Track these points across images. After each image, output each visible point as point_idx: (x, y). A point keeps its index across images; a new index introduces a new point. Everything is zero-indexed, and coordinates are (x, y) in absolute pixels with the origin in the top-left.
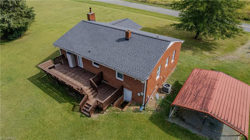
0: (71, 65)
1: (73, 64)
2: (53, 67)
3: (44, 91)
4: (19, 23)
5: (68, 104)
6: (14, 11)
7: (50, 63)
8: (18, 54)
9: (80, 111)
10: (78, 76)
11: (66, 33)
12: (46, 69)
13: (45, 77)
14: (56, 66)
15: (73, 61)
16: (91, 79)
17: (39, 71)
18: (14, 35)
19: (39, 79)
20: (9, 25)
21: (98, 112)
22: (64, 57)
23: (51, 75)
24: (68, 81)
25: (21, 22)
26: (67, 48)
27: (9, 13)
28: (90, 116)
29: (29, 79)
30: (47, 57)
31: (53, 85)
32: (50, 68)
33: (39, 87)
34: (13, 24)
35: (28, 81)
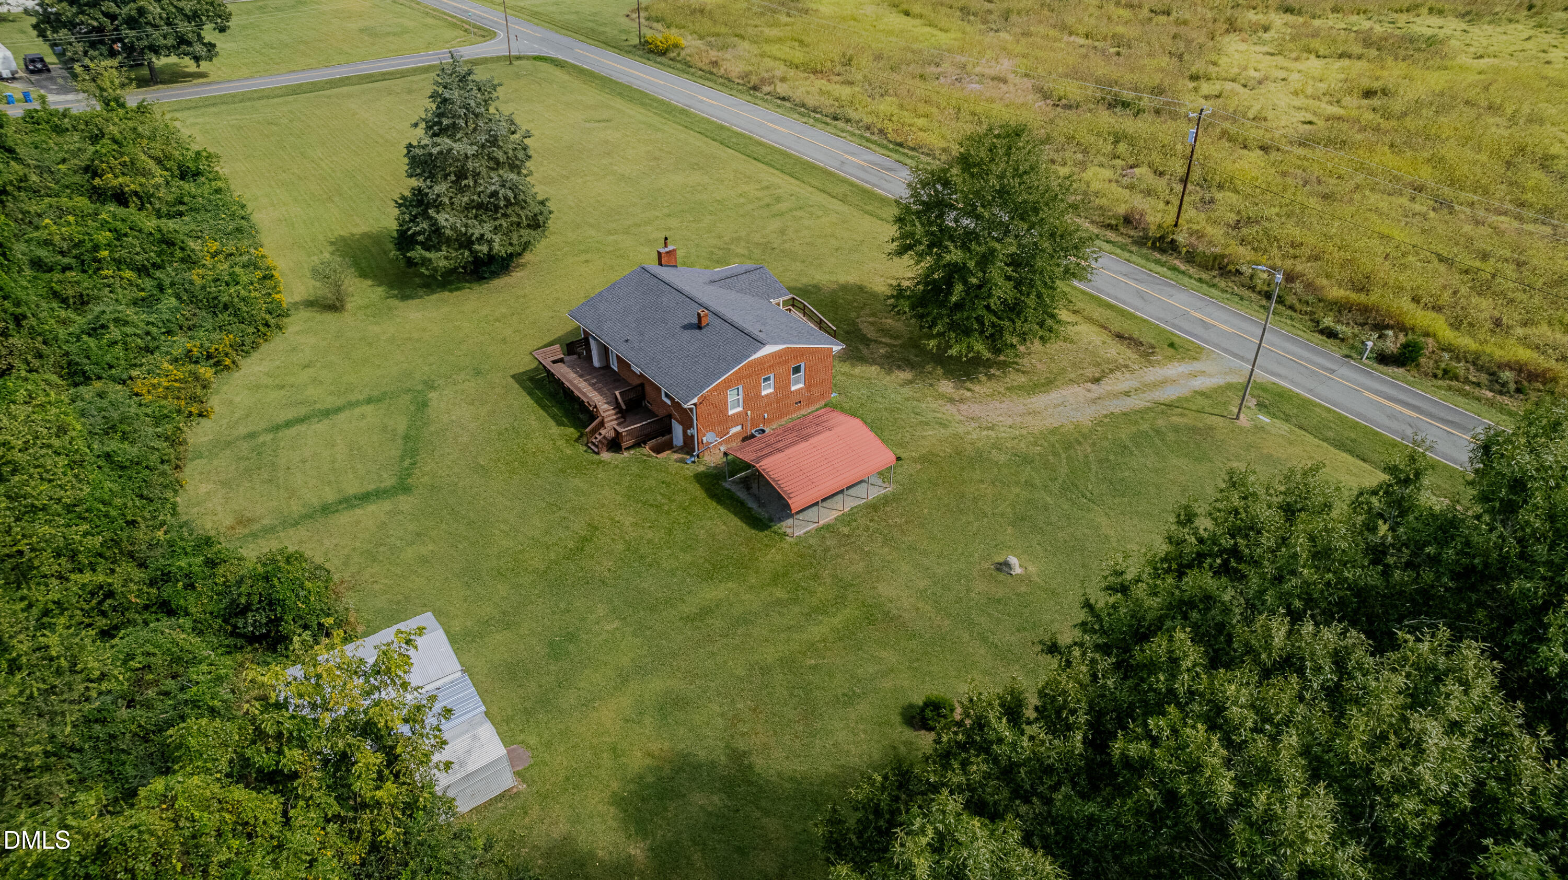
0: (596, 363)
1: (600, 360)
2: (561, 360)
3: (537, 402)
4: (511, 244)
5: (572, 429)
6: (505, 215)
7: (557, 351)
8: (497, 320)
9: (586, 445)
10: (600, 385)
11: (600, 294)
12: (547, 363)
13: (543, 379)
14: (567, 359)
15: (599, 355)
16: (617, 393)
17: (534, 365)
18: (493, 268)
19: (531, 379)
20: (491, 249)
21: (615, 452)
22: (586, 341)
23: (553, 375)
24: (579, 389)
25: (515, 242)
26: (591, 328)
27: (495, 219)
28: (598, 453)
29: (513, 377)
30: (556, 336)
31: (553, 396)
32: (554, 362)
33: (530, 394)
34: (498, 247)
35: (511, 380)
